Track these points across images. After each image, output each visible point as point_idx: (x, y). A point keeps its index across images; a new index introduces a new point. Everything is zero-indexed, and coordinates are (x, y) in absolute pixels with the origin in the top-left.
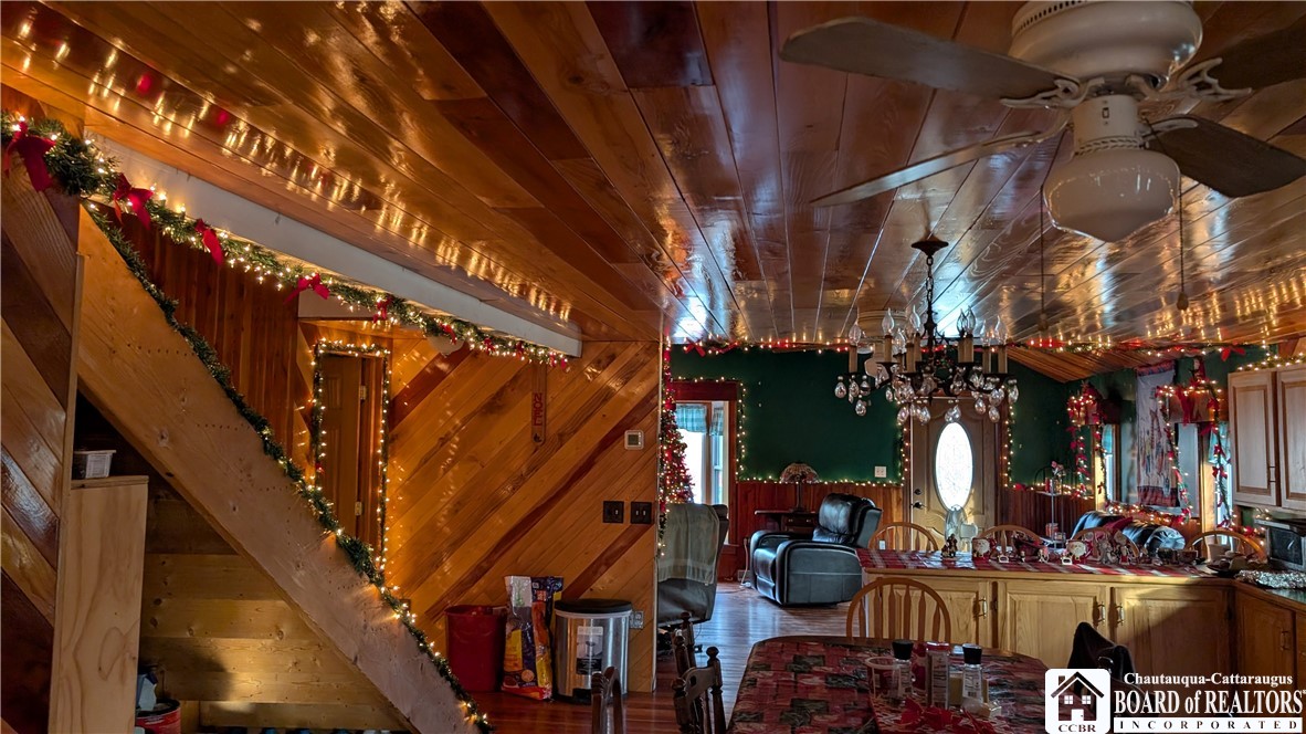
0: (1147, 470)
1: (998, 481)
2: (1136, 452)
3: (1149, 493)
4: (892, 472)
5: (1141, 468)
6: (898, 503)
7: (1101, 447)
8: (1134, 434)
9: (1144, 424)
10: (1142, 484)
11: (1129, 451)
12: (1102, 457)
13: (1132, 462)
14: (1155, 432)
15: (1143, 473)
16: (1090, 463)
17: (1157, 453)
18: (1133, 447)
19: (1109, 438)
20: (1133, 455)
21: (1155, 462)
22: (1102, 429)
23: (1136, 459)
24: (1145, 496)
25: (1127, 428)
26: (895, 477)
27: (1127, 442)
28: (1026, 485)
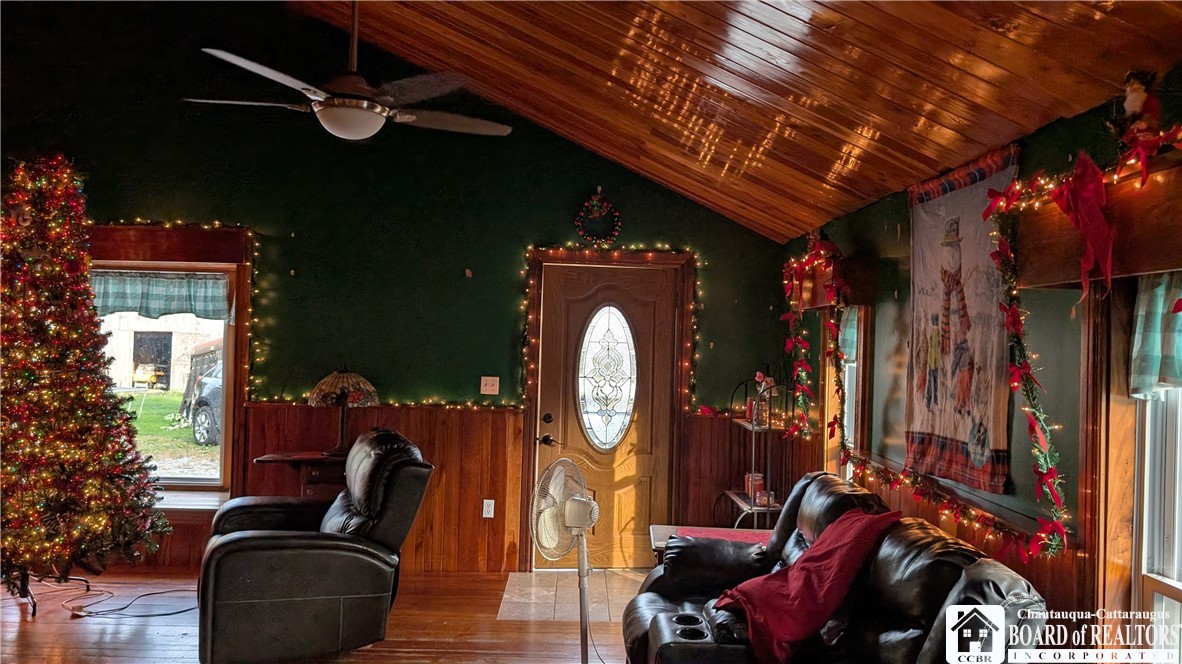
0: (931, 399)
1: (675, 401)
2: (906, 359)
3: (933, 450)
4: (509, 385)
5: (916, 394)
6: (516, 436)
7: (837, 347)
8: (902, 327)
9: (927, 301)
10: (917, 427)
11: (888, 358)
12: (839, 369)
13: (896, 380)
14: (954, 319)
15: (919, 405)
16: (817, 376)
17: (956, 365)
18: (899, 350)
19: (851, 334)
20: (900, 365)
21: (951, 383)
22: (840, 313)
23: (904, 372)
24: (923, 454)
25: (887, 313)
26: (514, 394)
27: (886, 341)
28: (718, 408)
